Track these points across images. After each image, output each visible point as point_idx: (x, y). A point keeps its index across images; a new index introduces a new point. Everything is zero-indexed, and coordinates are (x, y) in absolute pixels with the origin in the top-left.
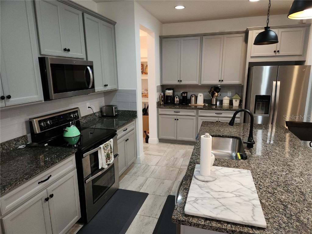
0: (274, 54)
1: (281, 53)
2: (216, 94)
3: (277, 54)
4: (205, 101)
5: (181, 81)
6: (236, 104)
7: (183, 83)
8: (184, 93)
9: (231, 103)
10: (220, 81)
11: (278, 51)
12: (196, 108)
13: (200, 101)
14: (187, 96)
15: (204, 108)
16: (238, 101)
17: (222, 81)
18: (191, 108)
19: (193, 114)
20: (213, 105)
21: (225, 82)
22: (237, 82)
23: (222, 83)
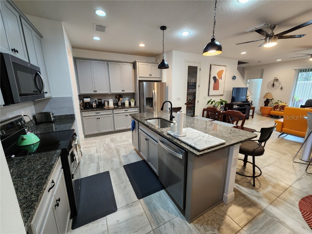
0: (149, 76)
1: (152, 76)
2: (121, 99)
3: (151, 76)
4: (114, 104)
5: (96, 91)
6: (133, 104)
7: (98, 92)
8: (100, 100)
9: (130, 104)
10: (123, 91)
12: (109, 109)
13: (111, 104)
14: (101, 102)
15: (115, 108)
16: (134, 103)
18: (105, 109)
19: (110, 113)
20: (120, 106)
21: (126, 92)
22: (132, 91)
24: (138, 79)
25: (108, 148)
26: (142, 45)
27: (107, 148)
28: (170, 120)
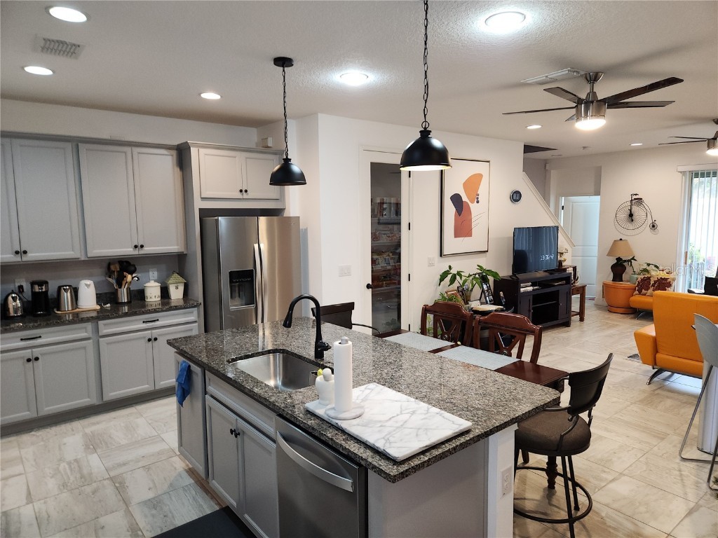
0: (239, 195)
1: (250, 195)
2: (129, 277)
3: (245, 196)
4: (100, 298)
5: (25, 252)
6: (176, 293)
7: (31, 257)
8: (41, 284)
9: (165, 293)
10: (136, 247)
11: (246, 191)
12: (78, 319)
13: (88, 297)
14: (46, 292)
15: (102, 315)
16: (181, 288)
17: (142, 246)
18: (60, 321)
19: (84, 335)
20: (124, 304)
21: (148, 250)
22: (174, 247)
23: (142, 252)
24: (199, 204)
25: (78, 476)
26: (211, 96)
27: (72, 478)
28: (316, 357)
